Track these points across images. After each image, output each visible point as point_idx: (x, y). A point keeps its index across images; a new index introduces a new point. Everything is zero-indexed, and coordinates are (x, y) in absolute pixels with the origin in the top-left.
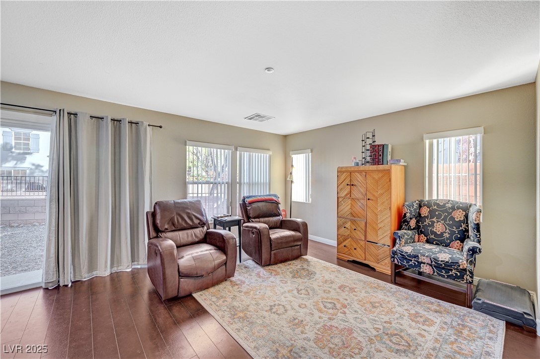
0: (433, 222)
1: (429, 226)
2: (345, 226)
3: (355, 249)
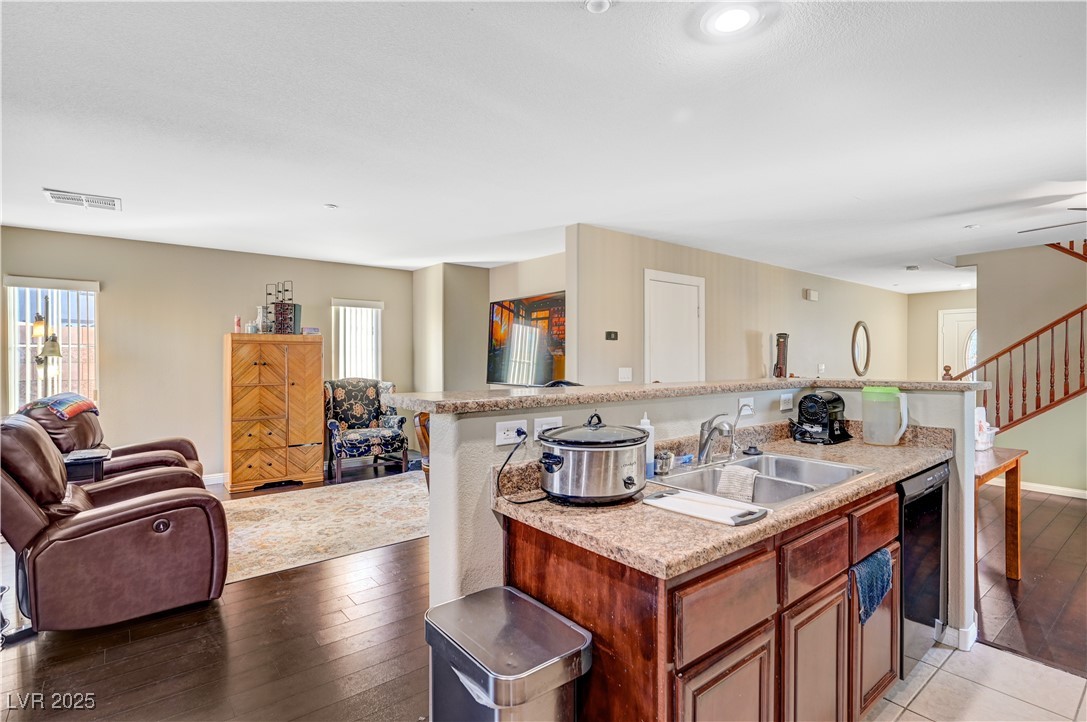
0: (351, 405)
1: (349, 410)
2: (250, 432)
3: (270, 465)
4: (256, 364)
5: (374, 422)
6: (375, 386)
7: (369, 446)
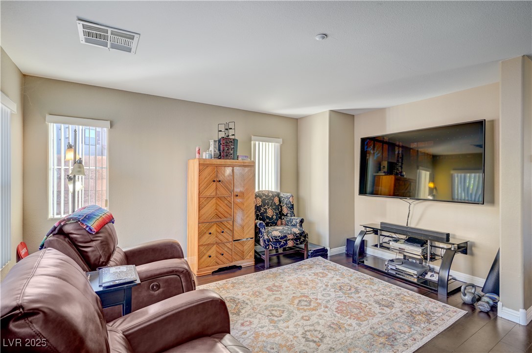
0: (266, 209)
1: (264, 212)
2: (210, 231)
3: (223, 255)
4: (214, 181)
5: (279, 222)
6: (278, 195)
7: (286, 241)
